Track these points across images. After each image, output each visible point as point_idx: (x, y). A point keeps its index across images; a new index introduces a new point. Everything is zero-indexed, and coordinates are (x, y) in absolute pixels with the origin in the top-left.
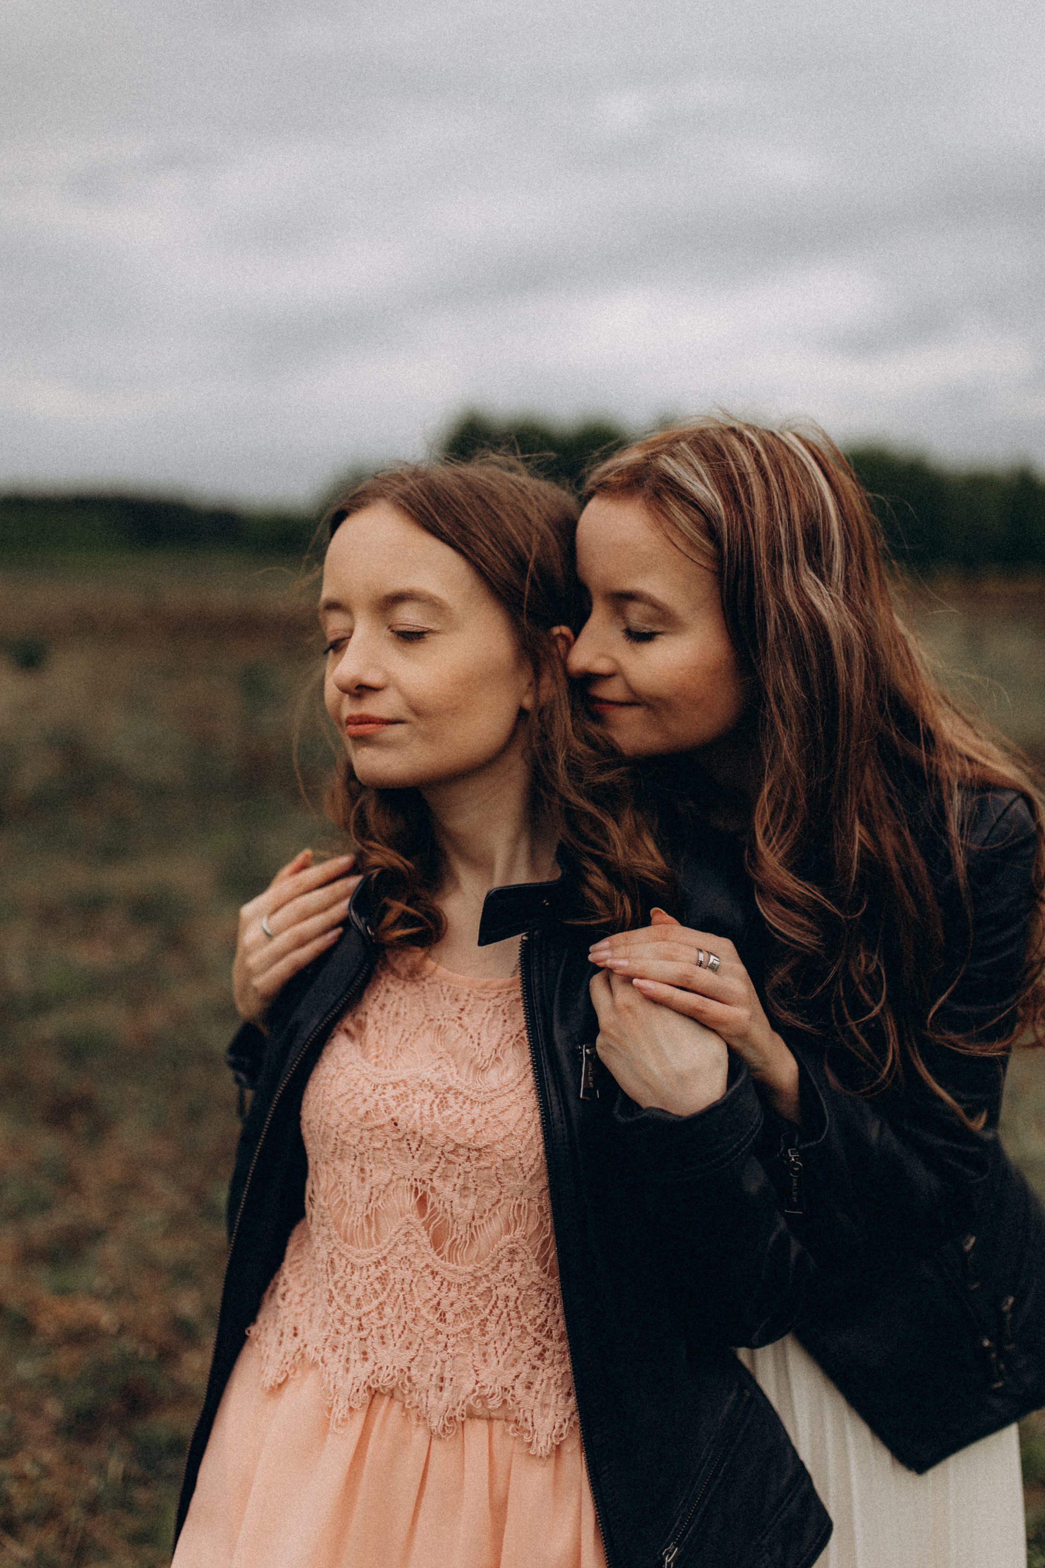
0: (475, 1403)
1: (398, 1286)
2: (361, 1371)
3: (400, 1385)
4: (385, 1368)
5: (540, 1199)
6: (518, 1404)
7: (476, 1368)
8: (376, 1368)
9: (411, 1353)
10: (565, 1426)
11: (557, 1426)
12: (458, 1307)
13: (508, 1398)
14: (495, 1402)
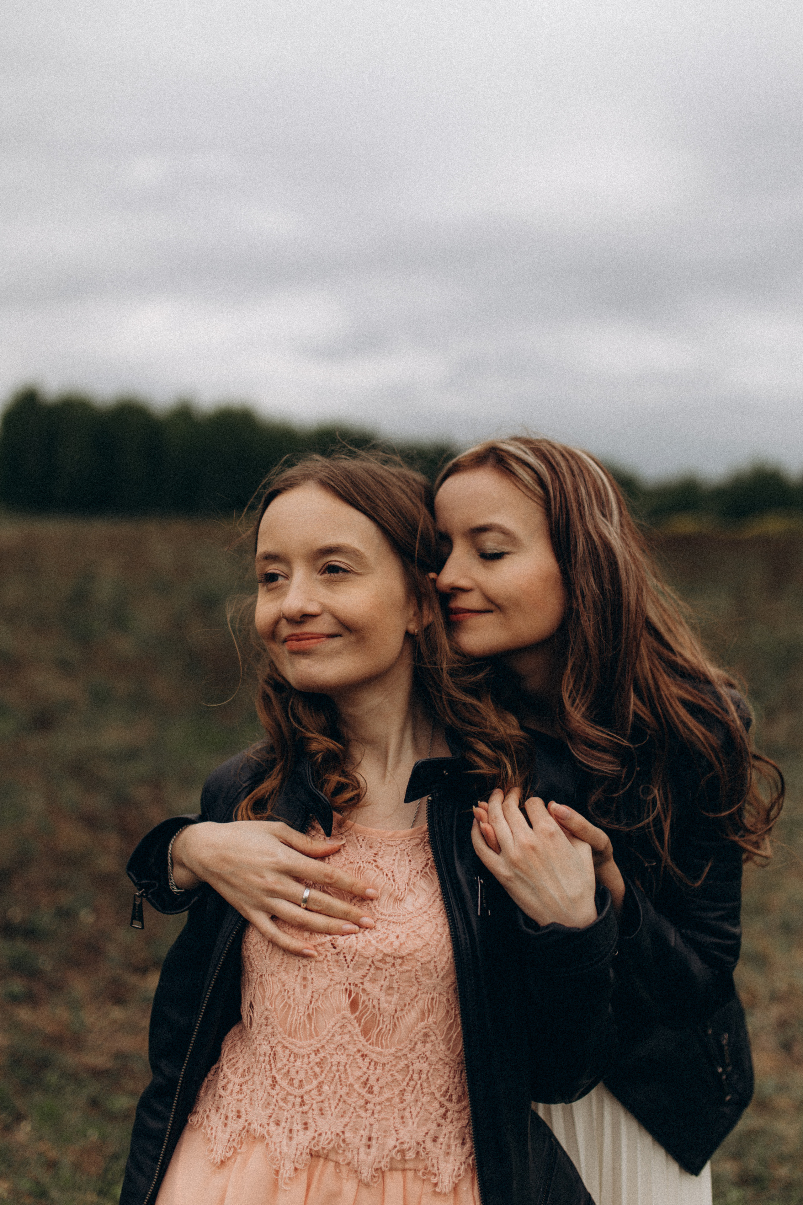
0: (397, 1156)
1: (334, 1068)
2: (303, 1139)
3: (336, 1147)
4: (324, 1134)
5: (448, 993)
6: (427, 1154)
7: (396, 1129)
8: (316, 1135)
9: (346, 1119)
10: (463, 1167)
11: (456, 1169)
12: (382, 1082)
13: (421, 1149)
14: (410, 1154)
